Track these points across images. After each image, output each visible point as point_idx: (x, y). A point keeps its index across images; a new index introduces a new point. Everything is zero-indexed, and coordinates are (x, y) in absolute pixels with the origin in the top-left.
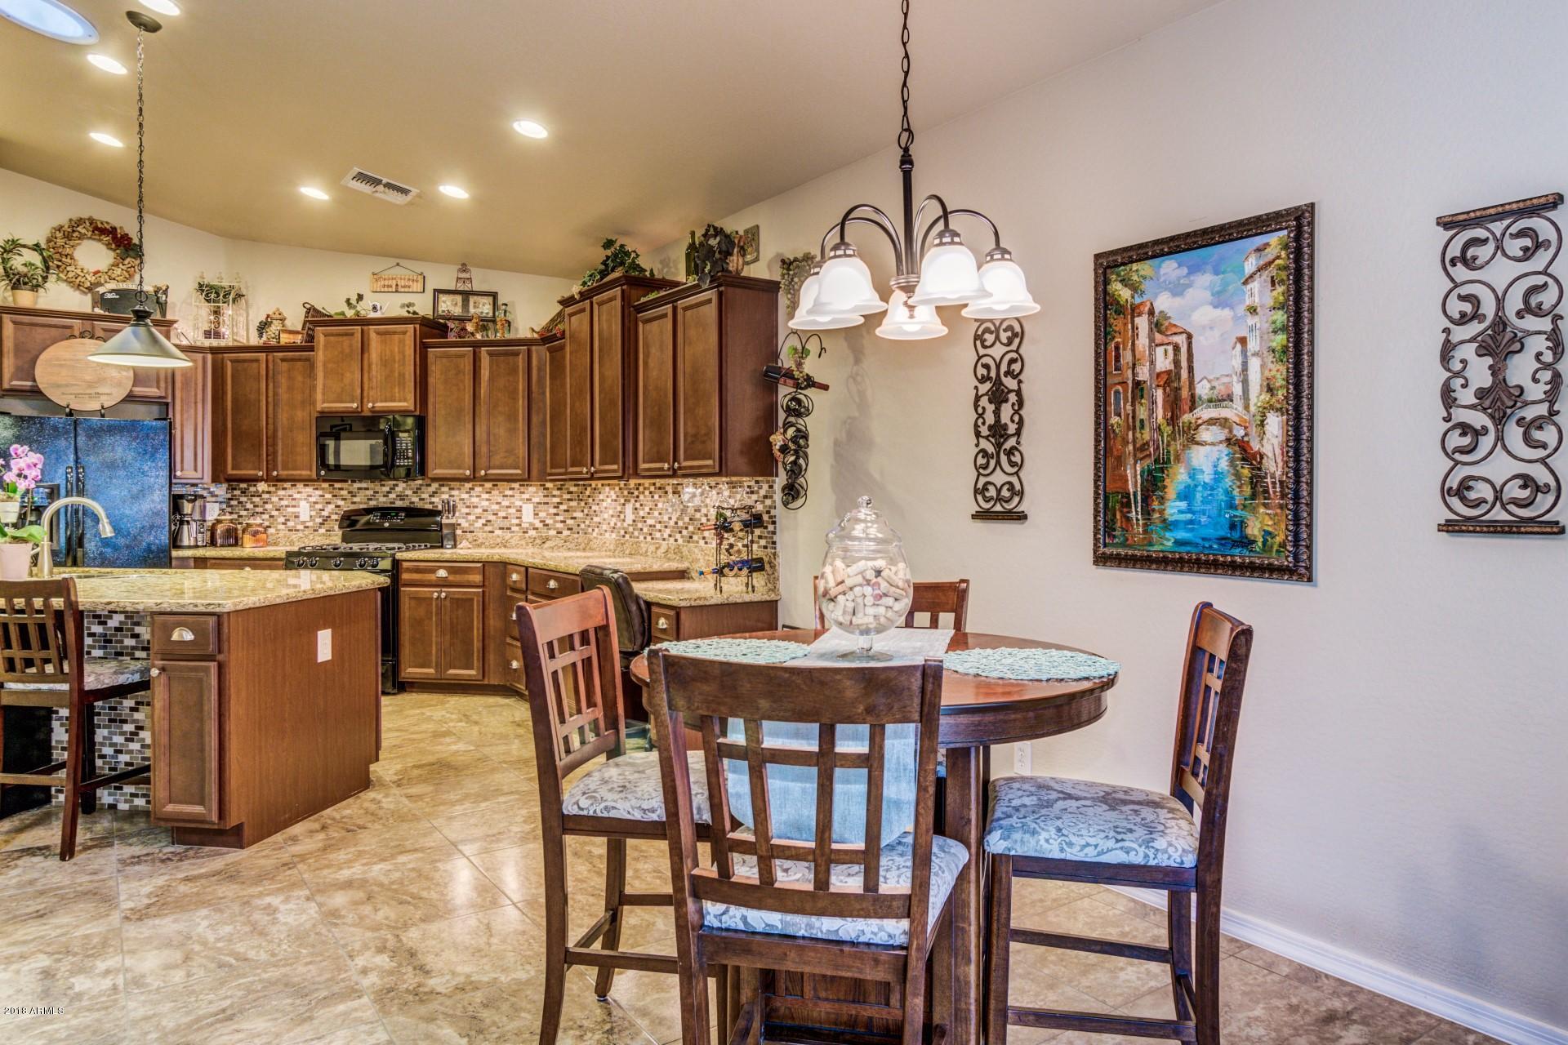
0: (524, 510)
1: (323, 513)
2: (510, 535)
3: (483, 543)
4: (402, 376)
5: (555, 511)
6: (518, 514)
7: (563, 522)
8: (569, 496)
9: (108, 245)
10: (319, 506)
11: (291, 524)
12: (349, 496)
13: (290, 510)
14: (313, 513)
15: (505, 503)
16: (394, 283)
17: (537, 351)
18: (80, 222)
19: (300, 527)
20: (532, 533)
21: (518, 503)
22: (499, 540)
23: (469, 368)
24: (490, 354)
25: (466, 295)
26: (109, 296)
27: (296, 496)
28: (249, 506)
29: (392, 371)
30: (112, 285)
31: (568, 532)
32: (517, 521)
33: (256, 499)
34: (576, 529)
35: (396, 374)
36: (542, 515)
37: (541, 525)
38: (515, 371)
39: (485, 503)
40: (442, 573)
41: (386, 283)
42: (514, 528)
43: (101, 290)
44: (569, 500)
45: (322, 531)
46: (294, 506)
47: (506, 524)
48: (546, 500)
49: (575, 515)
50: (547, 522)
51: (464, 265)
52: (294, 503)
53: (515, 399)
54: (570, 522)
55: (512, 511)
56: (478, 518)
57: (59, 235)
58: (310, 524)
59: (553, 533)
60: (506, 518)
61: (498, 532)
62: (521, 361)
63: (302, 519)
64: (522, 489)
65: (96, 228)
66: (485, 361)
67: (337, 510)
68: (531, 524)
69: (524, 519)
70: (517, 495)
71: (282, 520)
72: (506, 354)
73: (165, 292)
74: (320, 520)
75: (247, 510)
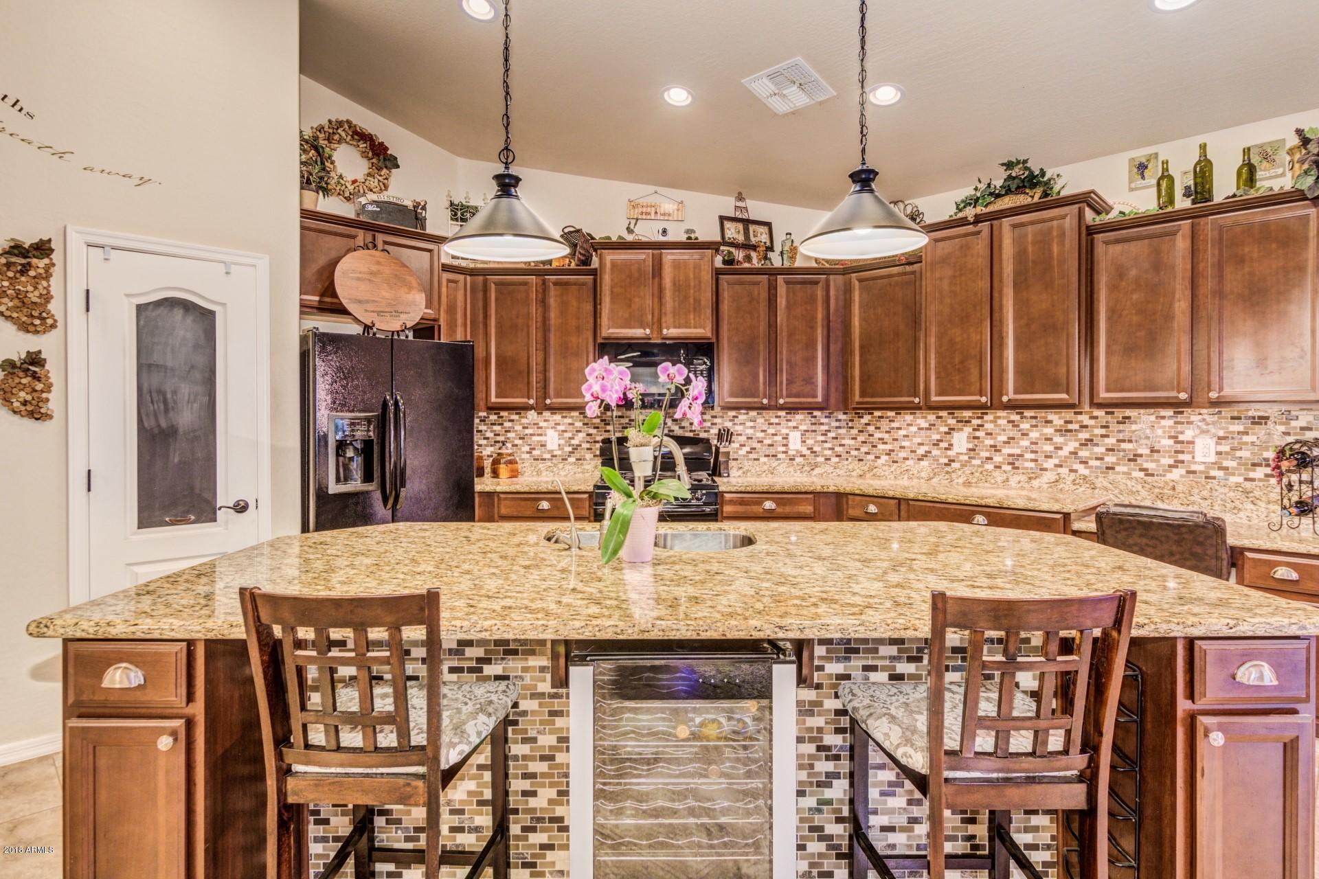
0: (790, 437)
1: (573, 442)
2: (777, 463)
3: (748, 471)
4: (697, 302)
5: (823, 438)
6: (785, 442)
7: (832, 449)
8: (837, 424)
9: (364, 154)
10: (569, 435)
11: (536, 453)
12: (602, 425)
13: (535, 438)
14: (562, 442)
15: (771, 431)
16: (653, 210)
17: (834, 280)
18: (340, 124)
19: (548, 456)
20: (799, 460)
21: (784, 431)
22: (765, 467)
23: (764, 295)
24: (787, 283)
25: (747, 222)
26: (370, 208)
27: (542, 424)
28: (489, 434)
29: (686, 297)
30: (372, 197)
31: (837, 459)
32: (784, 449)
33: (497, 428)
34: (844, 456)
35: (692, 300)
36: (810, 442)
37: (808, 452)
38: (812, 300)
39: (750, 432)
40: (769, 505)
41: (644, 210)
42: (780, 456)
43: (363, 200)
44: (837, 427)
45: (572, 460)
46: (541, 435)
47: (772, 451)
48: (814, 428)
49: (843, 442)
50: (815, 449)
51: (740, 194)
52: (540, 431)
53: (813, 328)
54: (838, 449)
55: (778, 438)
56: (741, 445)
57: (322, 136)
58: (558, 453)
59: (821, 459)
60: (772, 445)
61: (763, 459)
62: (820, 293)
63: (549, 447)
64: (789, 417)
65: (355, 133)
66: (782, 290)
67: (588, 438)
68: (798, 451)
69: (791, 446)
70: (783, 422)
71: (526, 448)
72: (804, 283)
73: (424, 208)
74: (570, 449)
75: (487, 438)
